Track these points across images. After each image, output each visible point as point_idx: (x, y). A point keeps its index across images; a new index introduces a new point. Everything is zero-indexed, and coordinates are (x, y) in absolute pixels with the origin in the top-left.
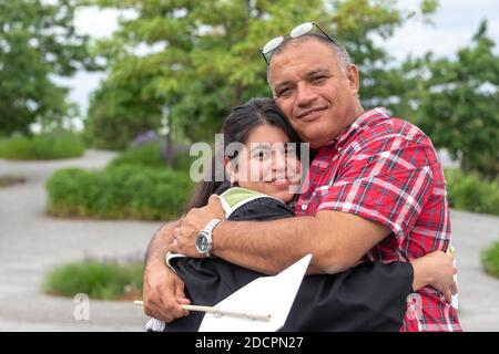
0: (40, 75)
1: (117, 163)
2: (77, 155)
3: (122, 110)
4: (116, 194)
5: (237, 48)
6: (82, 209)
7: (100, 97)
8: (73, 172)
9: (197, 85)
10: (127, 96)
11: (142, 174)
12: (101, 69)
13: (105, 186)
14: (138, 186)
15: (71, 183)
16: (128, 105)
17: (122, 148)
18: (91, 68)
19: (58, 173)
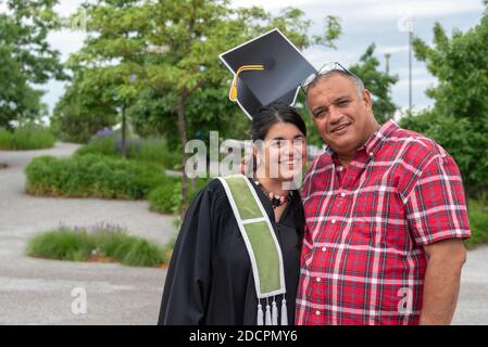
0: (20, 81)
1: (81, 153)
2: (49, 146)
3: (87, 111)
4: (81, 177)
5: (183, 62)
6: (54, 189)
7: (68, 99)
8: (47, 160)
9: (147, 92)
10: (91, 100)
11: (102, 162)
12: (69, 78)
13: (73, 170)
14: (99, 171)
15: (46, 168)
16: (91, 106)
17: (84, 141)
18: (60, 77)
19: (35, 160)
